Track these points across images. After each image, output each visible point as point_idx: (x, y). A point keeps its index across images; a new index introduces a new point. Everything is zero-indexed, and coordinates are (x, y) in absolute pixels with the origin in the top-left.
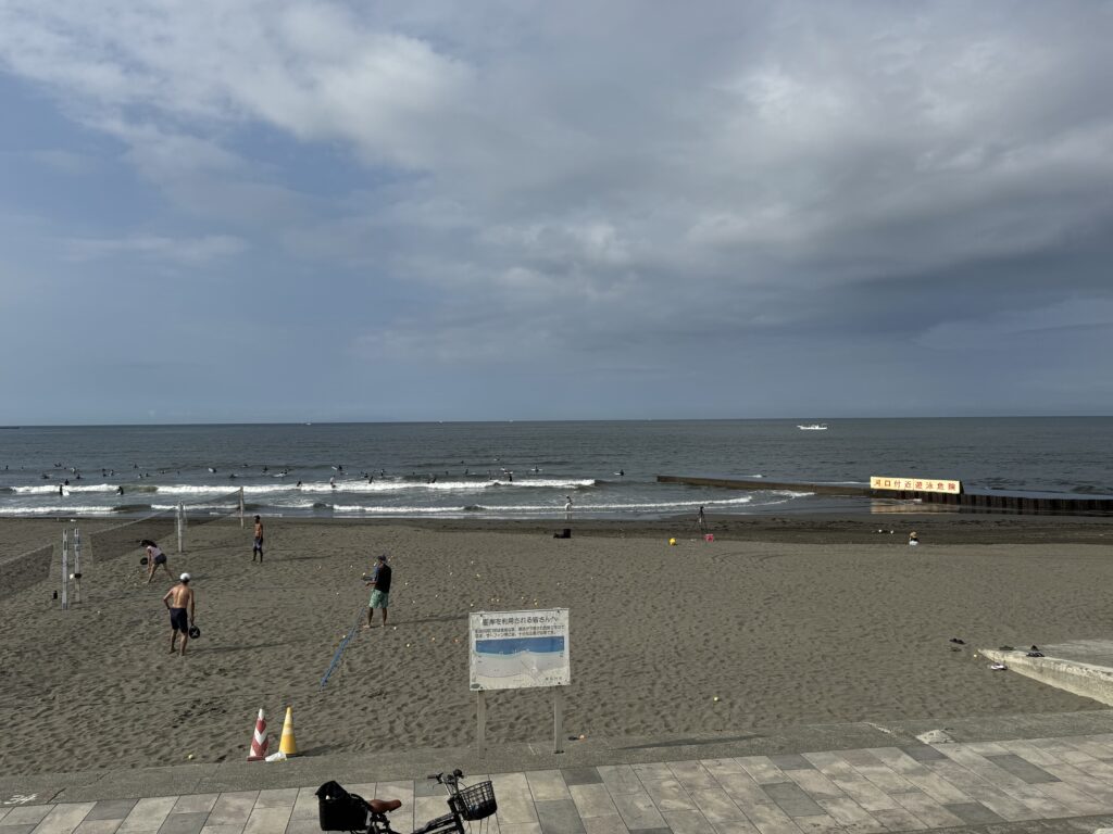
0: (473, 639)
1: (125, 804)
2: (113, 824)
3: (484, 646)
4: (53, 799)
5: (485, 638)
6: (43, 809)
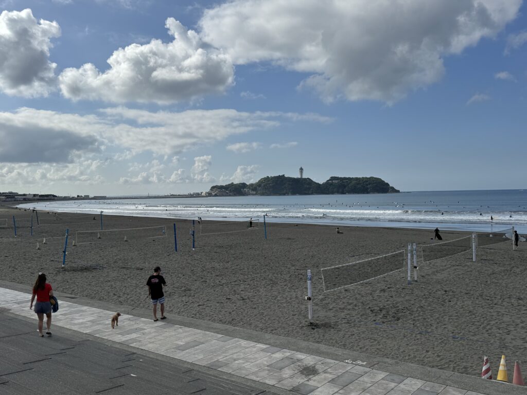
1: (402, 377)
2: (393, 385)
4: (372, 366)
6: (367, 369)
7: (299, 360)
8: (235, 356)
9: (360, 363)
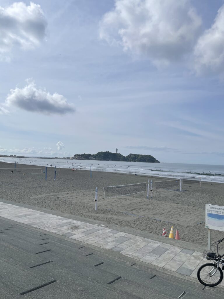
0: (207, 212)
1: (117, 232)
2: (112, 234)
3: (210, 215)
5: (210, 212)
7: (73, 223)
8: (43, 221)
9: (102, 225)
